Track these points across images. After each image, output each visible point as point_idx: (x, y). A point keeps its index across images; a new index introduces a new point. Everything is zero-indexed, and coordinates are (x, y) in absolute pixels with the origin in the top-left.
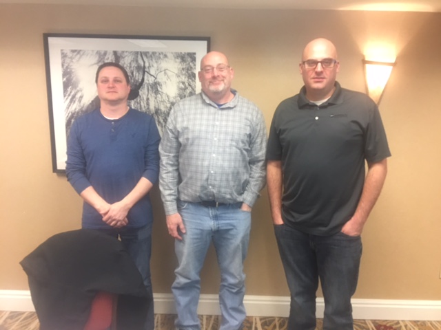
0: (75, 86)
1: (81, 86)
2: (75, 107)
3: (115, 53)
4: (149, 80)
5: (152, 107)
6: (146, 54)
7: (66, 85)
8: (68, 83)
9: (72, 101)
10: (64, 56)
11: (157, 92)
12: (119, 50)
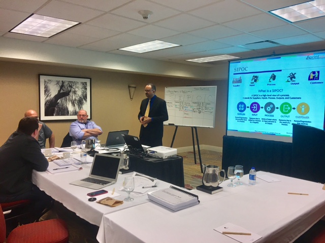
0: (48, 91)
1: (50, 91)
2: (48, 98)
3: (62, 81)
4: (73, 90)
5: (74, 98)
6: (72, 82)
7: (45, 91)
8: (46, 90)
9: (47, 96)
10: (45, 82)
11: (75, 94)
12: (64, 80)
